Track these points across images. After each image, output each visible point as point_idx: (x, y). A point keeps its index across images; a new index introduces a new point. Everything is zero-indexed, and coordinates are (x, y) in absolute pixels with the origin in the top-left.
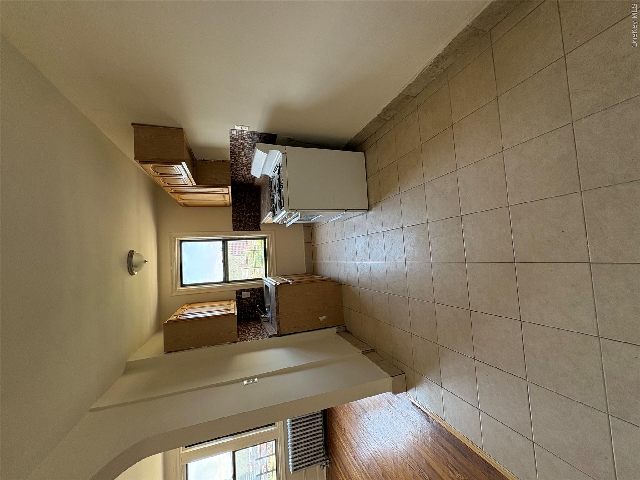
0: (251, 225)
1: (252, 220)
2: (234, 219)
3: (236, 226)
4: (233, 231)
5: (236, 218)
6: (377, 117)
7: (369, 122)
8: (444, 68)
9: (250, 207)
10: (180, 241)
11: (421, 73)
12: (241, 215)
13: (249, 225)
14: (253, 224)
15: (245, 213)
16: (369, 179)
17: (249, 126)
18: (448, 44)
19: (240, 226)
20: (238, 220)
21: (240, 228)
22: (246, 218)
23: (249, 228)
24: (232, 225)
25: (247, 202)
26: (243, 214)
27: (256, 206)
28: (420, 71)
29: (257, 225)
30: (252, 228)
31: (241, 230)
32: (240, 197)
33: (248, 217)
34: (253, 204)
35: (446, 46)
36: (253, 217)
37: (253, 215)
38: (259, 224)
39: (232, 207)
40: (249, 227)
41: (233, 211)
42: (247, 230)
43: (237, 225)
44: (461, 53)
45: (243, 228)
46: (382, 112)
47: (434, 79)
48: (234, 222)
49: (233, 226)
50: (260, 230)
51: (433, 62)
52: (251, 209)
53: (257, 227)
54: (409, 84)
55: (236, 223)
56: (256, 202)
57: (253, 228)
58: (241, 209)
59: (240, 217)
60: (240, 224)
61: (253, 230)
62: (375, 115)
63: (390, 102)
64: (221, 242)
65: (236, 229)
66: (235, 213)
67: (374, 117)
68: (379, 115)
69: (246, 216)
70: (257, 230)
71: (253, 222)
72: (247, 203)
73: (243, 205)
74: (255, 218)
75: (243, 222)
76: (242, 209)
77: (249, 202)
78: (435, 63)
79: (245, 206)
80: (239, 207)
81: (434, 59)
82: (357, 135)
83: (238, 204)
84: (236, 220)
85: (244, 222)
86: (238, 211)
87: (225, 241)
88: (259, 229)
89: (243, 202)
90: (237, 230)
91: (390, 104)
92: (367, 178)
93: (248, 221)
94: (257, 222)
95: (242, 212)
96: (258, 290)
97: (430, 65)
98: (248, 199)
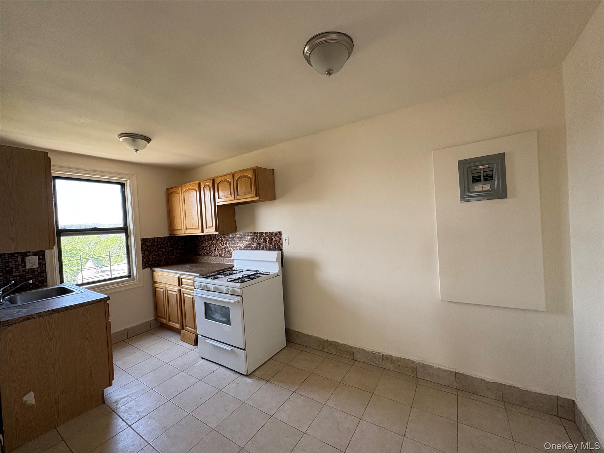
0: (149, 257)
1: (155, 258)
2: (155, 239)
3: (147, 241)
4: (141, 239)
5: (156, 241)
6: (325, 340)
7: (317, 336)
8: (384, 366)
9: (170, 254)
10: (124, 183)
11: (375, 353)
12: (161, 246)
13: (150, 256)
14: (150, 260)
15: (162, 250)
16: (272, 361)
17: (289, 244)
18: (401, 357)
19: (147, 246)
20: (154, 244)
21: (144, 246)
22: (157, 252)
23: (144, 256)
24: (148, 237)
25: (175, 251)
26: (162, 248)
27: (172, 261)
28: (376, 351)
29: (150, 264)
30: (145, 259)
31: (142, 248)
32: (179, 244)
33: (158, 253)
34: (173, 257)
35: (399, 357)
36: (158, 259)
37: (161, 258)
38: (150, 266)
39: (168, 237)
40: (146, 256)
41: (164, 237)
42: (142, 254)
43: (149, 243)
44: (398, 371)
45: (144, 249)
46: (331, 341)
47: (373, 365)
48: (151, 239)
49: (147, 239)
50: (143, 269)
51: (386, 356)
52: (167, 256)
53: (147, 265)
54: (363, 348)
55: (150, 241)
56: (176, 260)
57: (145, 261)
58: (166, 245)
59: (158, 245)
60: (150, 245)
61: (143, 261)
62: (325, 337)
63: (342, 343)
64: (122, 226)
65: (144, 241)
66: (162, 240)
67: (323, 338)
68: (326, 341)
69: (160, 251)
70: (143, 265)
71: (153, 259)
72: (173, 251)
73: (172, 248)
74: (157, 262)
75: (152, 248)
76: (166, 247)
77: (175, 253)
78: (386, 357)
79: (171, 250)
80: (169, 244)
81: (388, 355)
82: (298, 332)
83: (171, 242)
84: (155, 241)
85: (152, 250)
86: (165, 243)
87: (125, 229)
88: (144, 267)
89: (175, 247)
90: (142, 243)
91: (342, 344)
92: (270, 359)
93: (154, 253)
94: (153, 264)
95: (164, 247)
96: (43, 278)
97: (383, 355)
98: (178, 252)
